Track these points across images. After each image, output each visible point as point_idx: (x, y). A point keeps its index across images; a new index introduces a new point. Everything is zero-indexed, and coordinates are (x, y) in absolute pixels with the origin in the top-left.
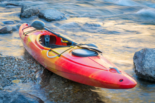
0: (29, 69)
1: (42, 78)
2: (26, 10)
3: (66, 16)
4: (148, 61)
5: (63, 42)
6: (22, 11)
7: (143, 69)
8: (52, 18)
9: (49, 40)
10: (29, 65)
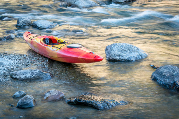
0: (38, 60)
1: (48, 64)
2: (22, 21)
3: (55, 25)
4: (113, 50)
5: (59, 42)
6: (18, 22)
7: (110, 55)
8: (43, 27)
9: (48, 42)
10: (37, 58)
